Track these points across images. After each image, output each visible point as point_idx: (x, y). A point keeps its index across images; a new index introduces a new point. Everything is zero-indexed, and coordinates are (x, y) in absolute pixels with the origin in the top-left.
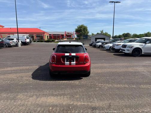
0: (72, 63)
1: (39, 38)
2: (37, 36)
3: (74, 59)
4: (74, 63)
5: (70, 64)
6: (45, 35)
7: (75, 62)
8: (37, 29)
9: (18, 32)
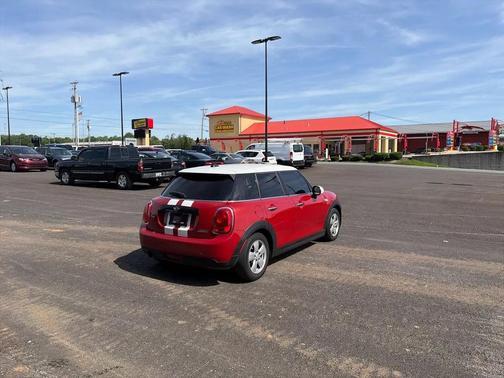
0: (181, 229)
1: (362, 148)
2: (353, 143)
3: (187, 216)
4: (184, 229)
5: (175, 232)
6: (380, 136)
7: (187, 229)
8: (357, 119)
9: (266, 134)
